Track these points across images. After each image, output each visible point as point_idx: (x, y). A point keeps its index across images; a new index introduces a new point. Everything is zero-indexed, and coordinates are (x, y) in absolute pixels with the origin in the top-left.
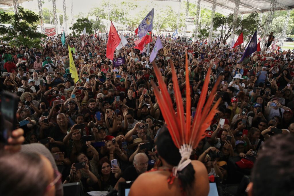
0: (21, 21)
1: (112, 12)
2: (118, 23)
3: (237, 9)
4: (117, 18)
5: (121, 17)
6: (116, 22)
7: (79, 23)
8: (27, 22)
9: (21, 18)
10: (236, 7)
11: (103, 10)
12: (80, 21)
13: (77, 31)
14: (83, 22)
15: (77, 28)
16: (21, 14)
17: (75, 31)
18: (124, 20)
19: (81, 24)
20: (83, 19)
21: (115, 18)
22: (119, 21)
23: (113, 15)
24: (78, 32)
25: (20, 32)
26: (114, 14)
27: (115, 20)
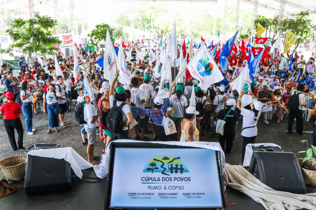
0: (36, 26)
1: (138, 19)
2: (145, 31)
3: (283, 8)
4: (143, 26)
5: (149, 25)
6: (142, 30)
7: (98, 30)
8: (42, 27)
9: (35, 23)
10: (282, 6)
11: (128, 18)
12: (99, 27)
13: (96, 38)
14: (102, 28)
15: (96, 34)
16: (36, 18)
17: (93, 38)
18: (151, 28)
19: (101, 30)
20: (102, 25)
21: (141, 26)
22: (146, 30)
23: (139, 23)
24: (97, 40)
25: (33, 38)
26: (139, 21)
27: (141, 27)
